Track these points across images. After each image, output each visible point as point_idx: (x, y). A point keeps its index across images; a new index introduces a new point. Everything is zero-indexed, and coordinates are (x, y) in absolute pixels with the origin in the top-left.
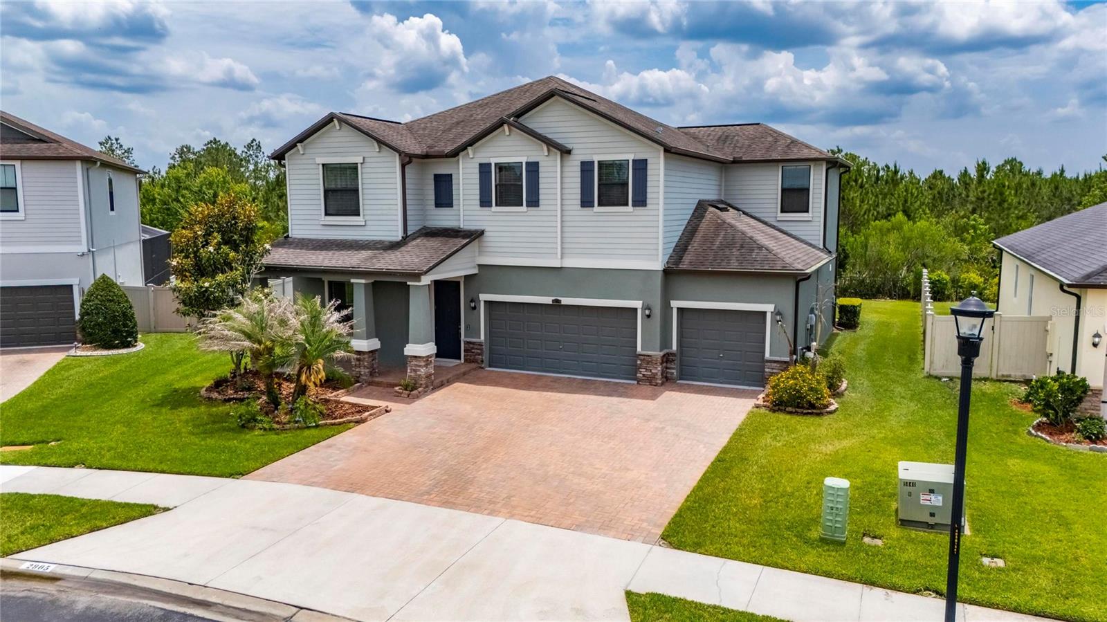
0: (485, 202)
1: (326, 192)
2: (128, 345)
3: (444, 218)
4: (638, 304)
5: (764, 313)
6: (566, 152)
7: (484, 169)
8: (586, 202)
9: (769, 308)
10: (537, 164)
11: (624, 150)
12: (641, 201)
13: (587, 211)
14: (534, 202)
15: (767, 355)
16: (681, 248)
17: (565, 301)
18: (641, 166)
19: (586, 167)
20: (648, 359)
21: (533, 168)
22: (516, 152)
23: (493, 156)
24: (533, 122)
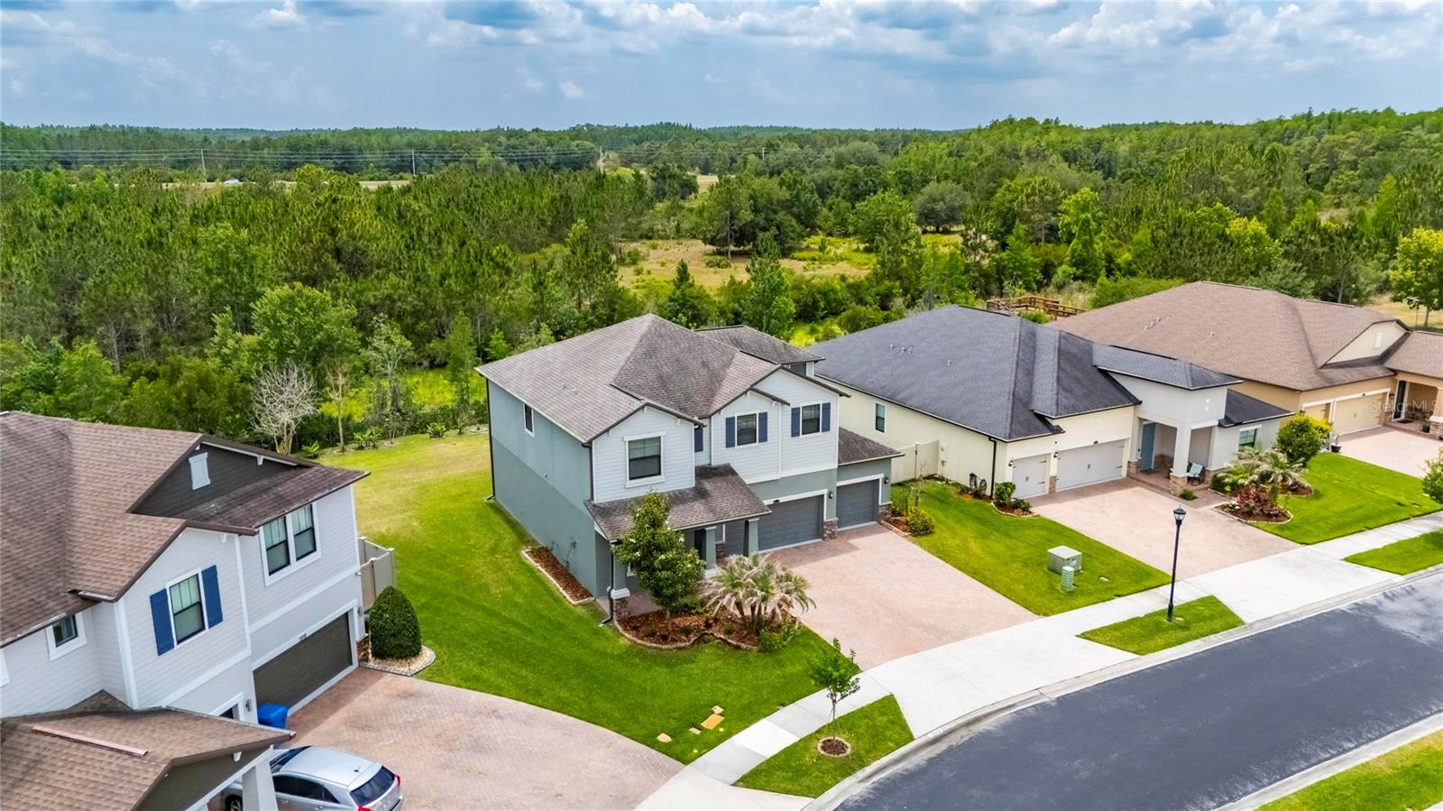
0: (730, 444)
1: (630, 461)
2: (414, 650)
3: (698, 458)
4: (825, 492)
5: (878, 480)
6: (783, 403)
7: (730, 422)
8: (795, 433)
9: (880, 476)
10: (766, 414)
11: (817, 398)
12: (827, 427)
13: (795, 439)
14: (764, 439)
15: (880, 503)
16: (839, 457)
17: (782, 500)
18: (827, 407)
19: (795, 412)
20: (830, 524)
21: (764, 417)
22: (751, 406)
23: (736, 411)
24: (761, 387)
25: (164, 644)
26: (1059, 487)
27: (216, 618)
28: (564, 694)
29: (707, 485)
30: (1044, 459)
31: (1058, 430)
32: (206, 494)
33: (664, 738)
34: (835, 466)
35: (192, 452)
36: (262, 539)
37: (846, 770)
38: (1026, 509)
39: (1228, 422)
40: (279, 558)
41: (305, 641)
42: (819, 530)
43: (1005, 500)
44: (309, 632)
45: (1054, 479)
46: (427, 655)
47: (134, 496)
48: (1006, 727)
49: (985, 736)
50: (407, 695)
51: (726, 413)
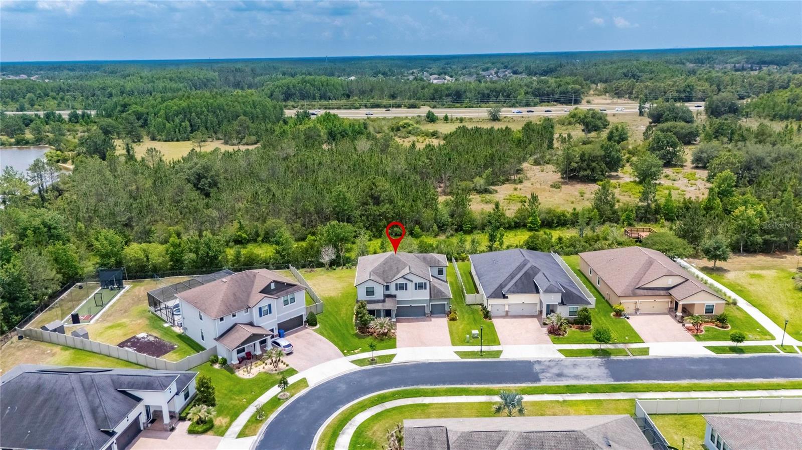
0: (397, 290)
1: (367, 291)
2: (315, 325)
3: (388, 293)
4: (425, 305)
5: (445, 304)
6: (412, 281)
7: (396, 284)
8: (416, 289)
11: (423, 281)
12: (425, 289)
14: (406, 289)
15: (447, 311)
16: (431, 296)
17: (413, 305)
18: (425, 284)
19: (416, 284)
20: (428, 314)
21: (406, 284)
22: (403, 281)
23: (399, 282)
24: (406, 277)
25: (261, 316)
26: (509, 314)
27: (270, 312)
28: (335, 339)
29: (387, 299)
30: (504, 305)
31: (507, 297)
32: (274, 290)
33: (345, 351)
34: (428, 298)
35: (271, 282)
36: (282, 299)
37: (371, 364)
38: (490, 319)
39: (562, 303)
40: (286, 303)
41: (291, 319)
42: (424, 315)
43: (487, 315)
44: (292, 317)
45: (507, 312)
46: (318, 326)
47: (260, 290)
48: (412, 365)
49: (405, 365)
50: (308, 333)
51: (396, 282)
